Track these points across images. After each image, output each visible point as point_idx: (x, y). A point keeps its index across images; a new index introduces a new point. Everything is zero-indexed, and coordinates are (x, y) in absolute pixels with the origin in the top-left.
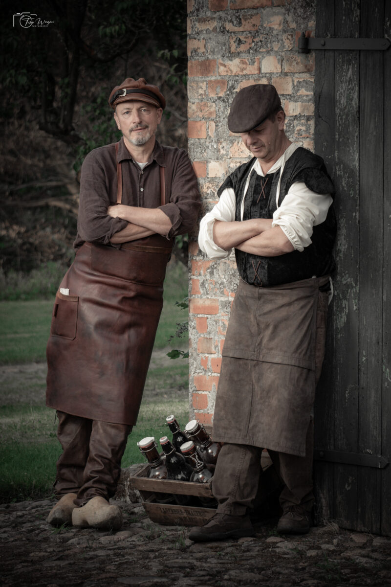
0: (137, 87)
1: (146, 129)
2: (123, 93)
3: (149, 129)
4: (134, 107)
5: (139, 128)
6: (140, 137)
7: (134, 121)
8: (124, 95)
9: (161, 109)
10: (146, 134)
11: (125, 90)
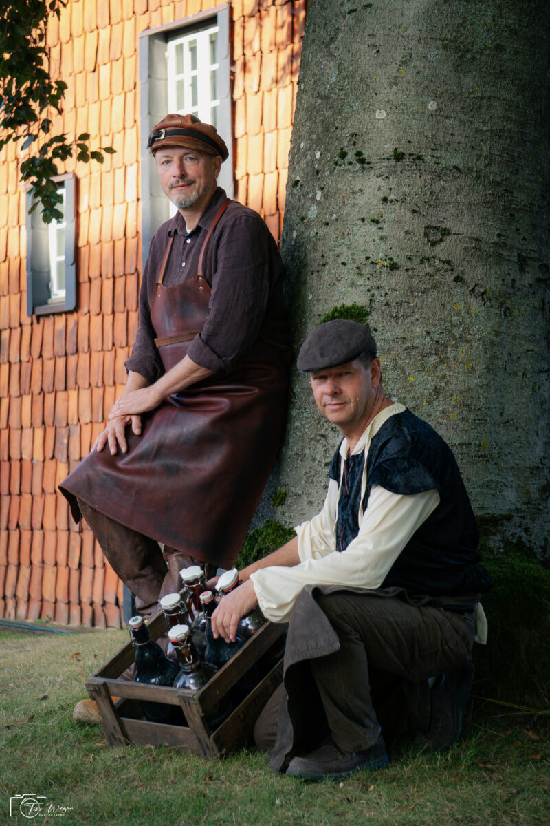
0: (181, 127)
1: (193, 186)
2: (160, 136)
3: (197, 185)
4: (175, 155)
5: (181, 184)
6: (183, 196)
7: (174, 175)
8: (162, 137)
9: (220, 157)
10: (191, 193)
11: (163, 131)
